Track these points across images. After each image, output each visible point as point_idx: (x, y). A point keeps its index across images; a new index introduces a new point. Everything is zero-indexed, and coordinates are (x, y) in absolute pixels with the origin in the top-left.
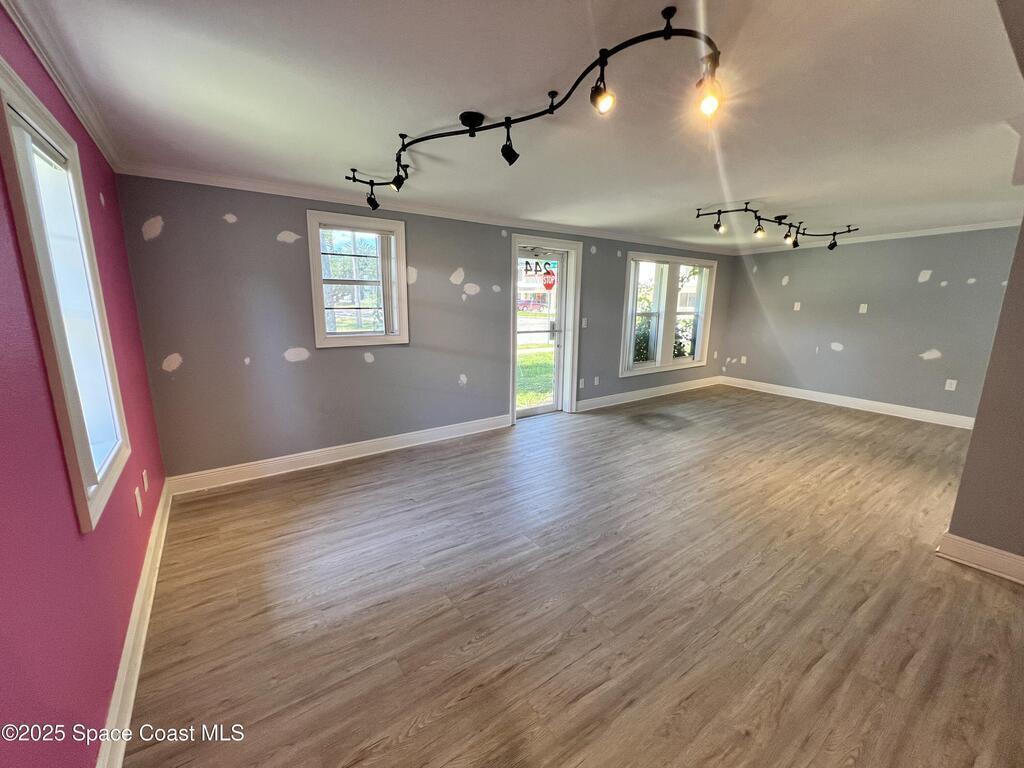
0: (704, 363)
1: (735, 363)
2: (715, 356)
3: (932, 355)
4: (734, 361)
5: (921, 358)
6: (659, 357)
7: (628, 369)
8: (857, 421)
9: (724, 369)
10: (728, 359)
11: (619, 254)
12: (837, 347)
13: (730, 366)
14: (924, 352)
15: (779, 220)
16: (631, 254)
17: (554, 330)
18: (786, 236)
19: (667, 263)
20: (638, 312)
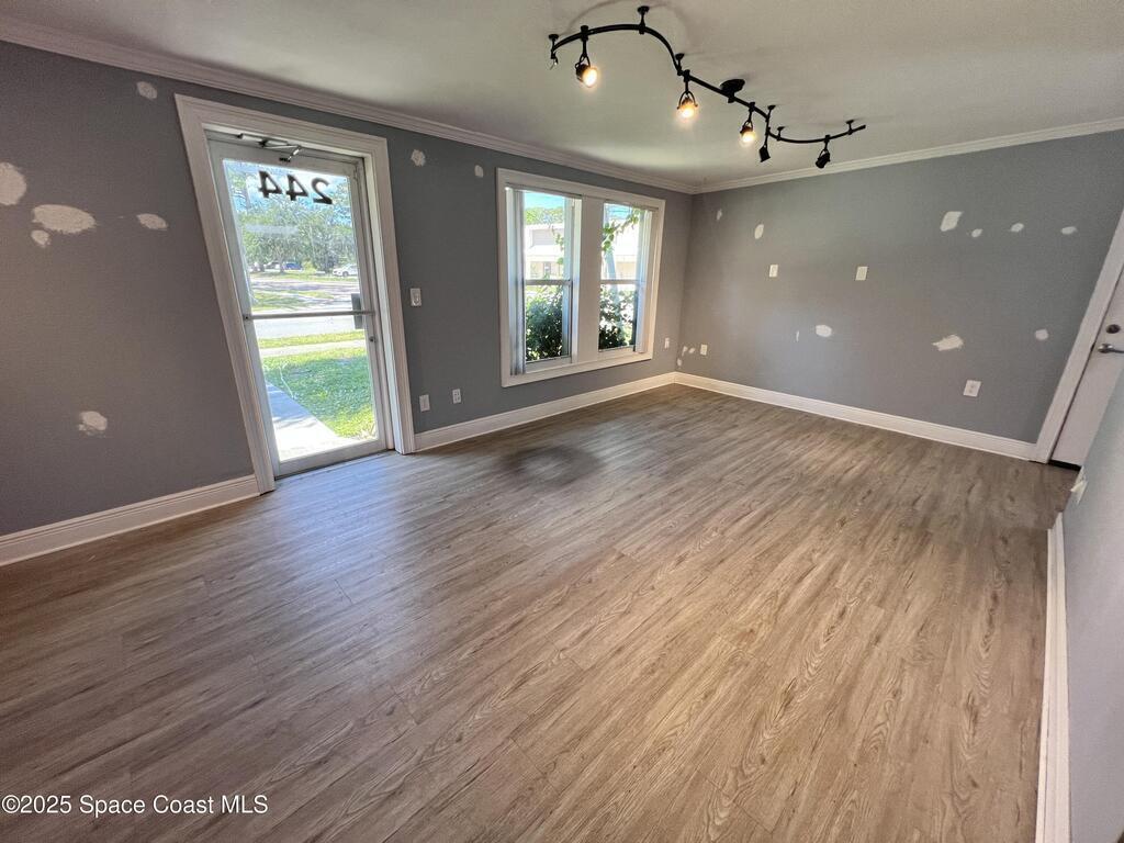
0: (649, 356)
1: (693, 354)
2: (667, 344)
3: (951, 343)
4: (692, 351)
5: (936, 348)
6: (575, 350)
7: (516, 372)
8: (844, 445)
9: (679, 362)
10: (685, 349)
11: (479, 171)
12: (824, 331)
13: (686, 358)
14: (940, 339)
15: (731, 89)
16: (503, 174)
17: (362, 311)
18: (745, 129)
19: (580, 196)
20: (528, 277)
